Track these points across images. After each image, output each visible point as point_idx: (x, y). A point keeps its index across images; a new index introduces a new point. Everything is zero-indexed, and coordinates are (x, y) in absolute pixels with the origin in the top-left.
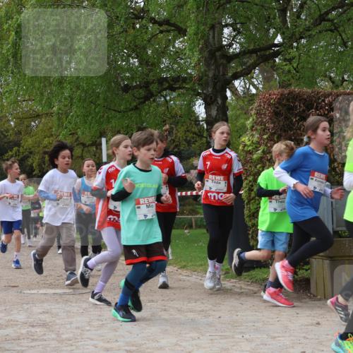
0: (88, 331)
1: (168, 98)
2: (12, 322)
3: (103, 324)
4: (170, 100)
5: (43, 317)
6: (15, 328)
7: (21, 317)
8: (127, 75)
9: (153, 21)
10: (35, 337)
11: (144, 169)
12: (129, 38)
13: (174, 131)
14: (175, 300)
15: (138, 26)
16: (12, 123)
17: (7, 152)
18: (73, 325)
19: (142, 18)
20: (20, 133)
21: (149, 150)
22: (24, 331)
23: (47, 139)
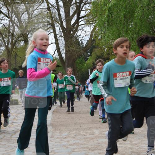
20: (109, 54)
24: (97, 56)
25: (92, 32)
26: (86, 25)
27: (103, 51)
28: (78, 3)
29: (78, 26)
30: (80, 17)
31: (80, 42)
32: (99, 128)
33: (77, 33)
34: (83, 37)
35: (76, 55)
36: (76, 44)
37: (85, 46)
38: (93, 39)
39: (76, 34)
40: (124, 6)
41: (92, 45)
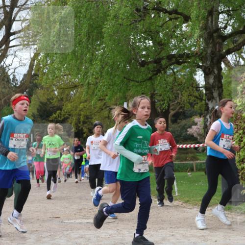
1: (175, 70)
4: (177, 72)
5: (78, 241)
7: (62, 241)
8: (144, 53)
13: (180, 96)
16: (56, 93)
17: (52, 115)
19: (156, 9)
20: (62, 100)
23: (82, 104)
24: (41, 103)
25: (33, 60)
26: (21, 47)
27: (52, 94)
28: (8, 6)
29: (8, 47)
30: (11, 31)
31: (11, 77)
32: (37, 231)
33: (4, 60)
34: (15, 68)
35: (3, 100)
36: (3, 80)
37: (19, 84)
38: (33, 72)
39: (3, 62)
40: (88, 16)
41: (33, 82)
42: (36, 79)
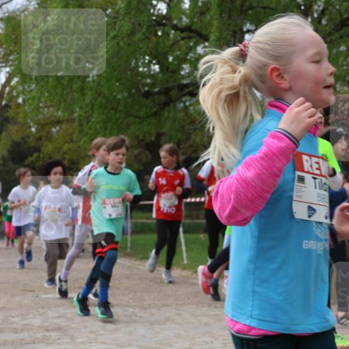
0: (102, 334)
1: (188, 103)
2: (27, 327)
3: (117, 328)
4: (190, 105)
5: (58, 321)
6: (30, 333)
7: (37, 321)
8: (149, 81)
9: (175, 28)
10: (50, 341)
11: (113, 172)
12: (151, 45)
14: (188, 304)
15: (160, 33)
16: (33, 129)
17: (27, 158)
18: (88, 330)
19: (165, 25)
20: (40, 139)
21: (117, 154)
22: (39, 335)
23: (67, 144)
24: (14, 142)
27: (28, 131)
38: (3, 103)
42: (7, 111)
